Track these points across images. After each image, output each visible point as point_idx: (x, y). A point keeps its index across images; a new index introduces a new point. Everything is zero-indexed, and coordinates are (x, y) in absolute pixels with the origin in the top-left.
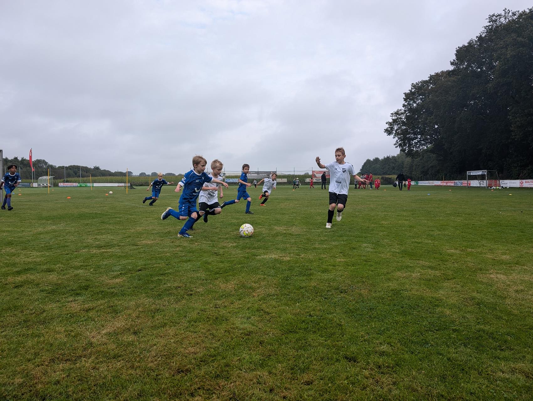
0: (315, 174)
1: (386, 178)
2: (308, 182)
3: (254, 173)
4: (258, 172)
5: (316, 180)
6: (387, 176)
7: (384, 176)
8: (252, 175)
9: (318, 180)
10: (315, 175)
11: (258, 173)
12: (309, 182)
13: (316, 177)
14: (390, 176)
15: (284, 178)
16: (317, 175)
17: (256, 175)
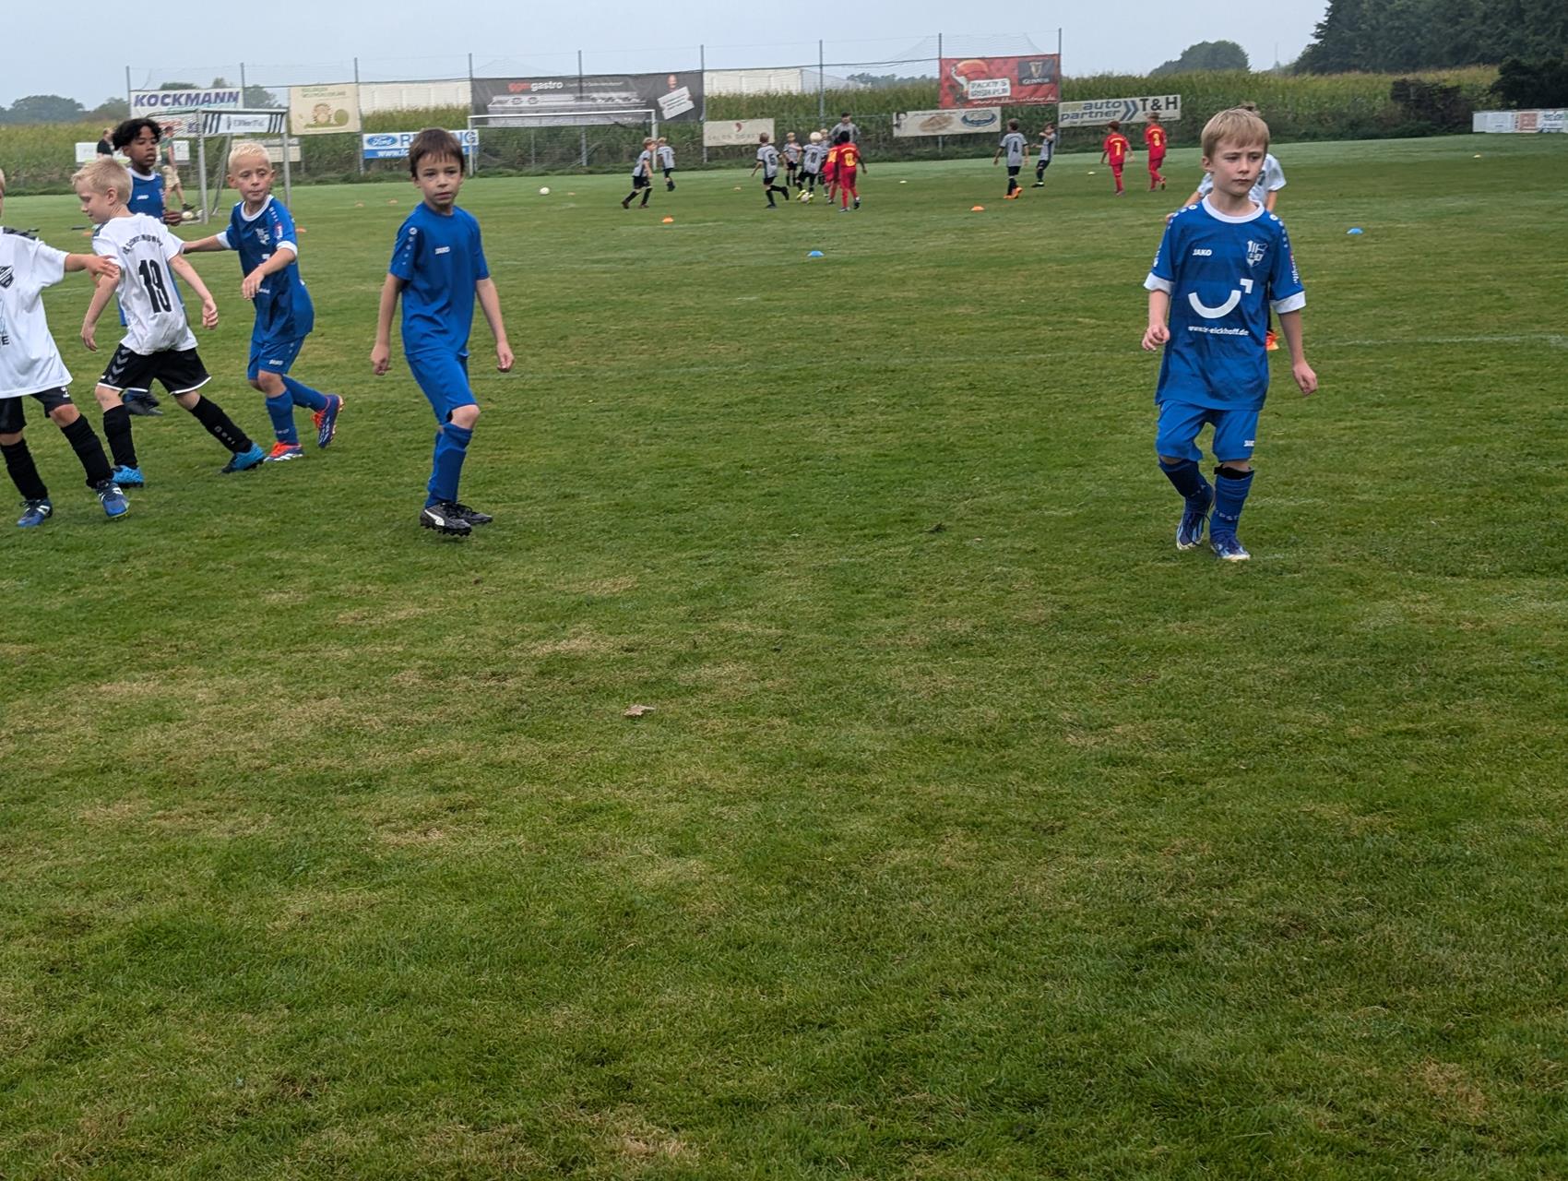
0: (961, 80)
1: (1420, 86)
2: (917, 138)
3: (551, 85)
4: (580, 79)
5: (965, 119)
6: (1429, 77)
7: (1410, 77)
8: (544, 101)
9: (978, 123)
10: (955, 86)
11: (578, 85)
12: (920, 141)
13: (963, 101)
14: (1448, 77)
15: (754, 117)
16: (973, 89)
17: (567, 100)
